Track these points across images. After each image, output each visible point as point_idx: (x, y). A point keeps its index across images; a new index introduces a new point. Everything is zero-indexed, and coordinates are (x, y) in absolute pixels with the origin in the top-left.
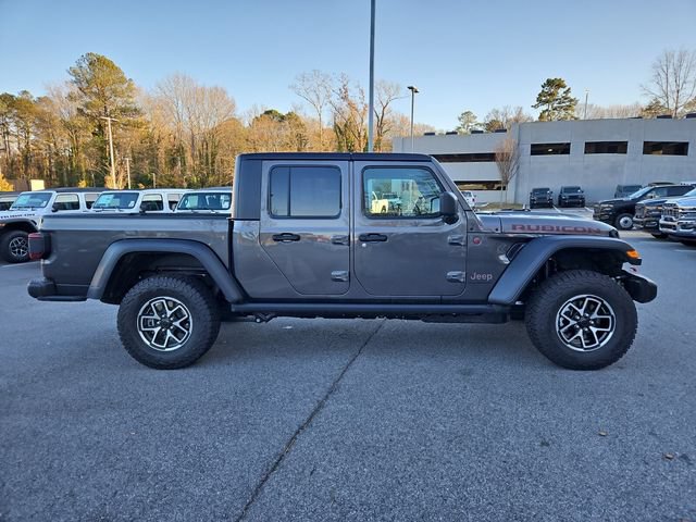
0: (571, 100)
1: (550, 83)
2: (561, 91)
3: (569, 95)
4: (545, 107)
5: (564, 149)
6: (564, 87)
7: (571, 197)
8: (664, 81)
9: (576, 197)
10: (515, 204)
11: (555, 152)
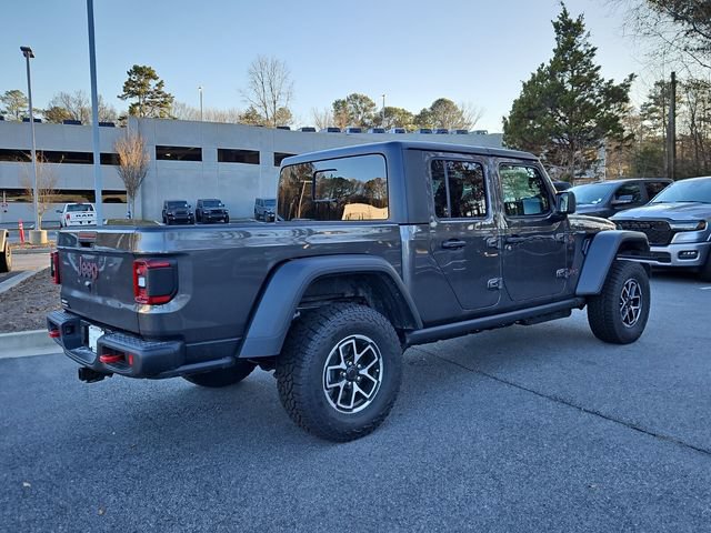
0: (166, 96)
1: (137, 70)
2: (153, 84)
3: (163, 89)
4: (135, 100)
5: (194, 155)
6: (156, 78)
7: (214, 212)
8: (261, 89)
9: (219, 212)
10: (144, 221)
11: (174, 157)
